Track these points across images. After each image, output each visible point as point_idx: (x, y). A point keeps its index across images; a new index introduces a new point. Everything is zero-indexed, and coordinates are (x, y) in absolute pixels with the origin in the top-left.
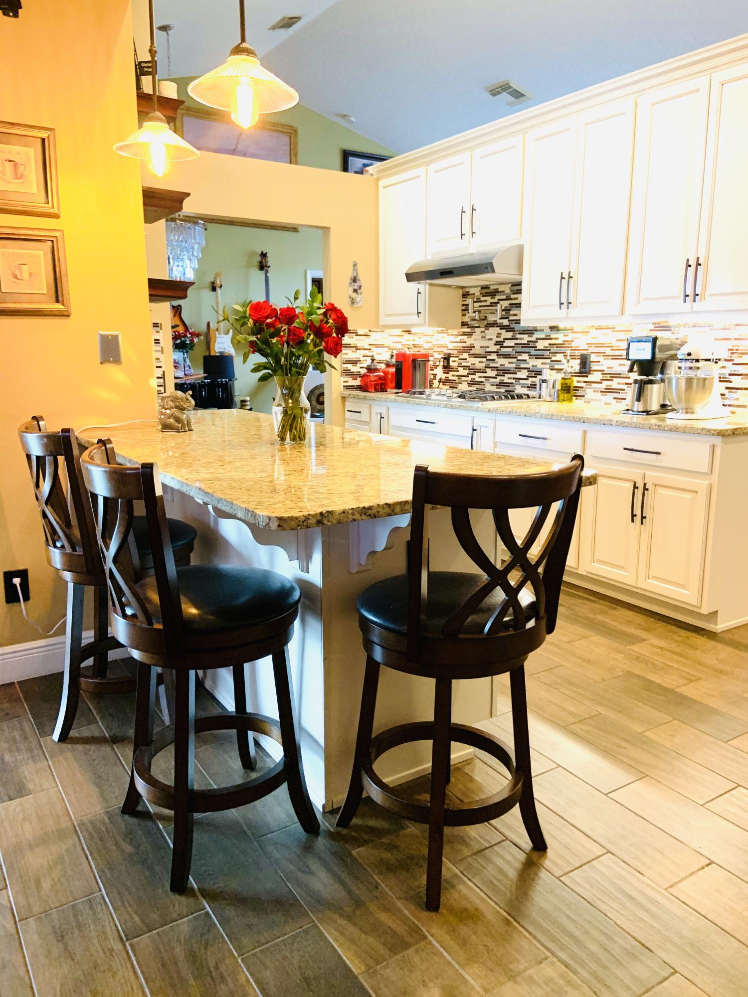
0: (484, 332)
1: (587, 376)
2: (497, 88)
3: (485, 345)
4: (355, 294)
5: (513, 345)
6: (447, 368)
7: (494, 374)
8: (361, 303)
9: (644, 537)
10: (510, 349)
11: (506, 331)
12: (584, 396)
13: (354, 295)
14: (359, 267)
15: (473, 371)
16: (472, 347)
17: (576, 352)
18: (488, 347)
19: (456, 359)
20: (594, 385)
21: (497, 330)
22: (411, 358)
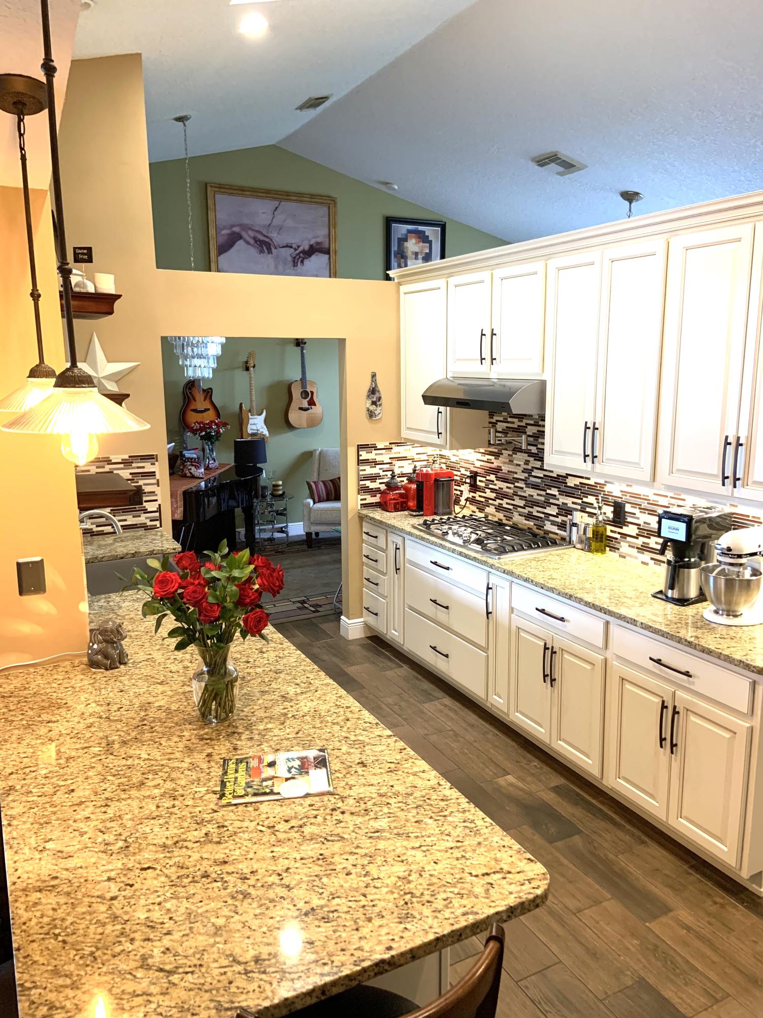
0: (511, 456)
1: (622, 528)
2: (545, 159)
3: (513, 470)
4: (374, 406)
5: (542, 476)
6: (474, 487)
7: (522, 503)
8: (381, 415)
9: (675, 766)
10: (539, 480)
11: (535, 460)
12: (618, 549)
13: (373, 408)
14: (378, 378)
15: (501, 495)
16: (498, 469)
17: (610, 498)
18: (516, 473)
19: (484, 479)
20: (629, 539)
21: (525, 456)
22: (434, 477)
